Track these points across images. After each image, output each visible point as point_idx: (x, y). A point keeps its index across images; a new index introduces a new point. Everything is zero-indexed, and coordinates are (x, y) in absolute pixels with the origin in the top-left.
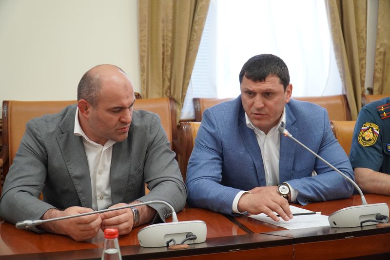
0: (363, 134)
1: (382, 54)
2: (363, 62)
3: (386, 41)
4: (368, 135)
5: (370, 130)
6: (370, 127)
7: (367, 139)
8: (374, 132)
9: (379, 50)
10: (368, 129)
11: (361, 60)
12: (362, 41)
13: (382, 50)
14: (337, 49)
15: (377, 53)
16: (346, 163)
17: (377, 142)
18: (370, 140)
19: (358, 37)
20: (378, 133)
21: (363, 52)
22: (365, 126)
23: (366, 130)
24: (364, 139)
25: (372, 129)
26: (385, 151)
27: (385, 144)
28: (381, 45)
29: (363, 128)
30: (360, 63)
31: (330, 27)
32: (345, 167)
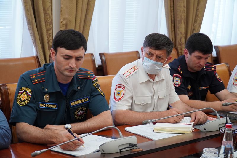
0: (20, 96)
1: (65, 26)
2: (51, 32)
3: (67, 16)
4: (24, 97)
5: (25, 93)
6: (24, 91)
7: (23, 100)
8: (27, 94)
9: (62, 23)
10: (23, 92)
11: (47, 30)
12: (48, 16)
13: (64, 22)
14: (29, 23)
15: (61, 25)
16: (3, 122)
17: (30, 102)
18: (25, 101)
19: (45, 14)
20: (31, 94)
21: (50, 25)
22: (21, 90)
23: (22, 93)
24: (21, 100)
25: (26, 92)
26: (37, 108)
27: (37, 102)
28: (64, 19)
29: (20, 92)
30: (47, 33)
31: (23, 6)
32: (2, 125)
